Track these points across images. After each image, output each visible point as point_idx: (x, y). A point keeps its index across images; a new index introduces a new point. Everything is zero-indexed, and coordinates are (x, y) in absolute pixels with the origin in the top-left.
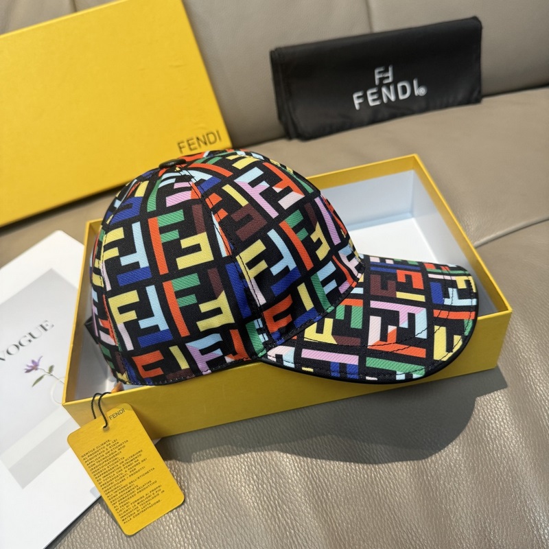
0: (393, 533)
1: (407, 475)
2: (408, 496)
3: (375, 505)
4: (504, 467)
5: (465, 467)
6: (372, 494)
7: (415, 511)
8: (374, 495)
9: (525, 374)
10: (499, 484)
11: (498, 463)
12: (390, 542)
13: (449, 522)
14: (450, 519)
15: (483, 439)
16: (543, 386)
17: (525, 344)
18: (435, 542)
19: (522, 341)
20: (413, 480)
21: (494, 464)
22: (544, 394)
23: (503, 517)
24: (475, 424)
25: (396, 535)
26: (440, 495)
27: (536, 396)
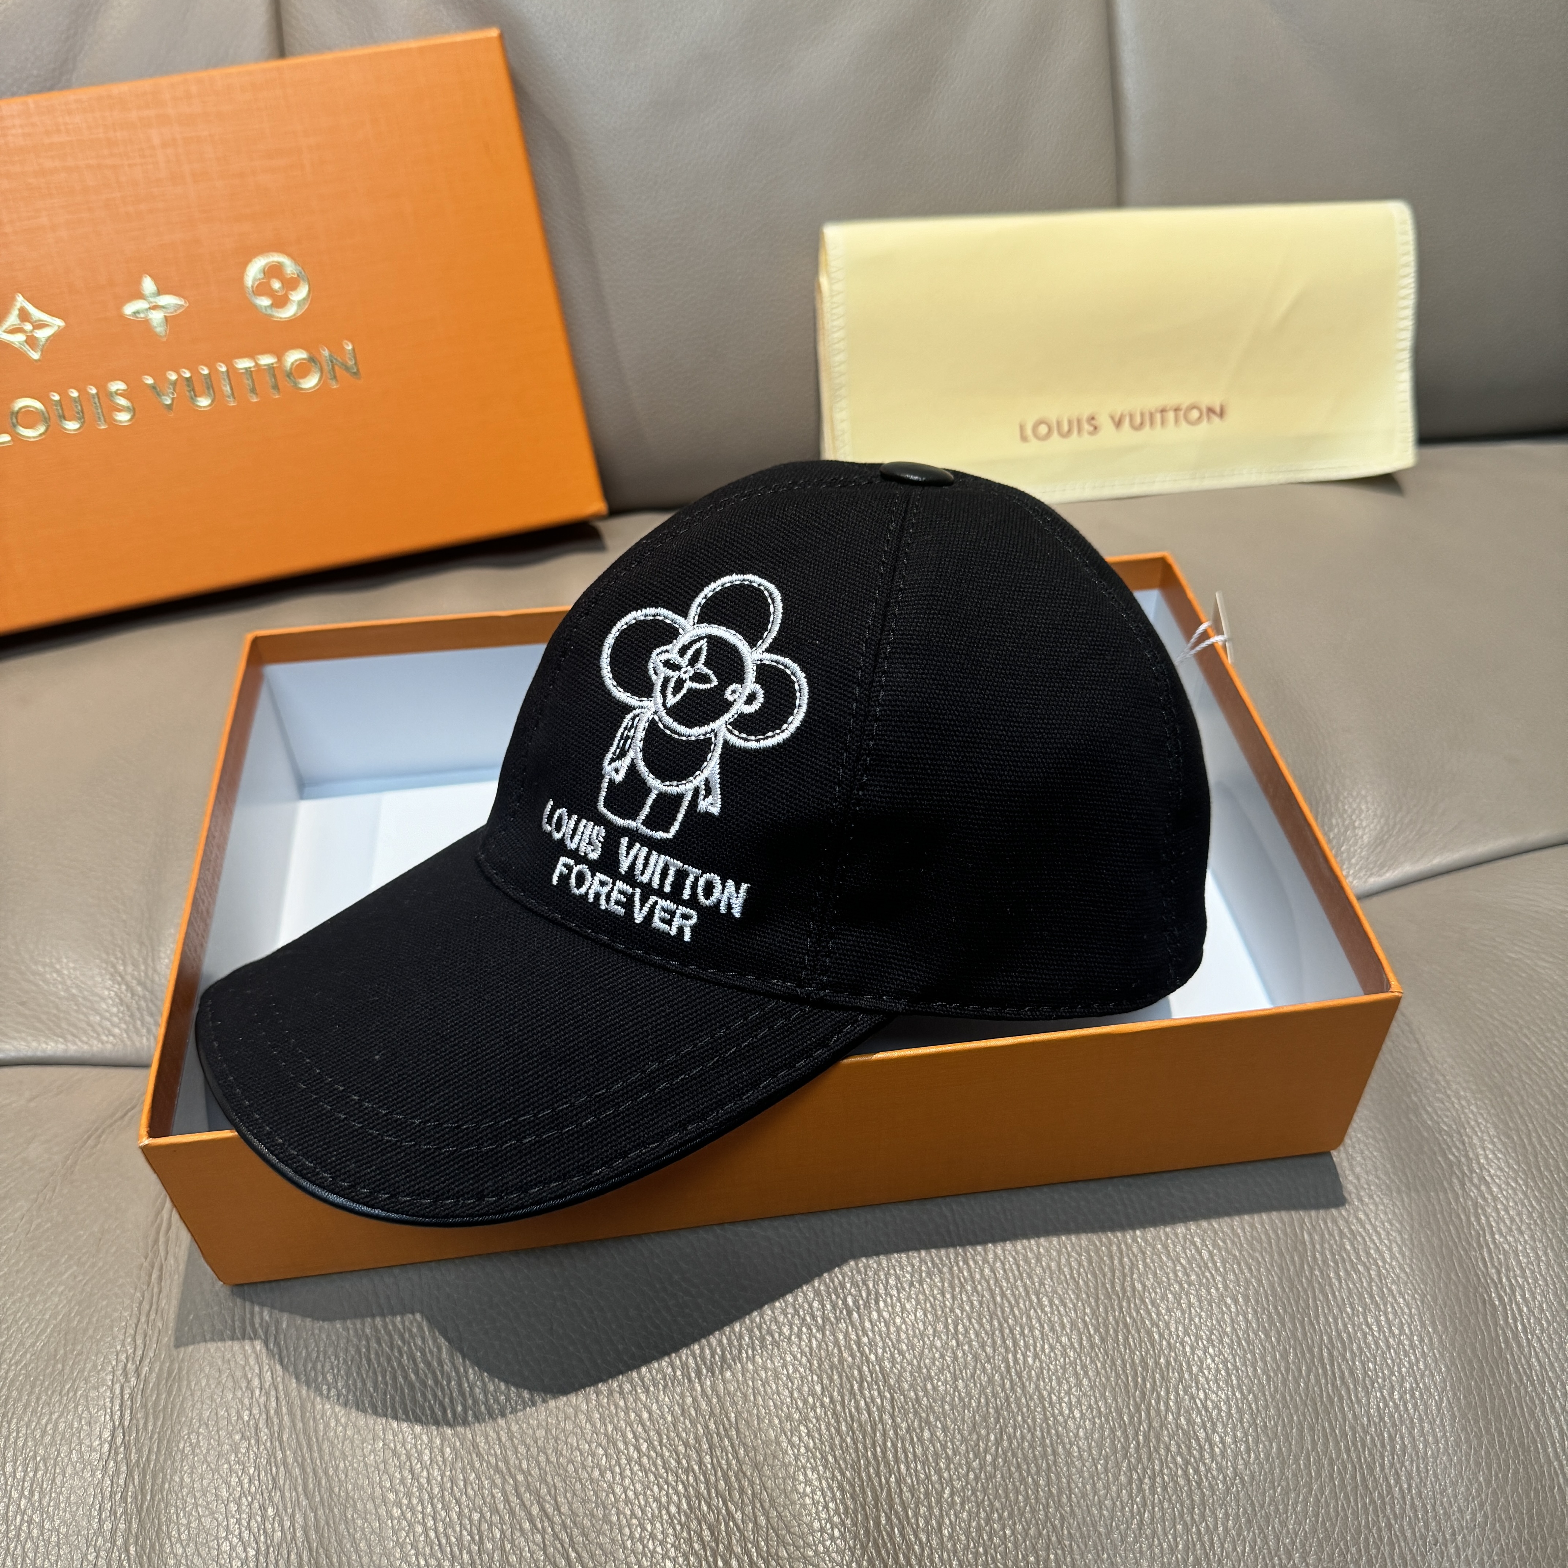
16: (1551, 1339)
22: (1552, 1365)
27: (1530, 1367)
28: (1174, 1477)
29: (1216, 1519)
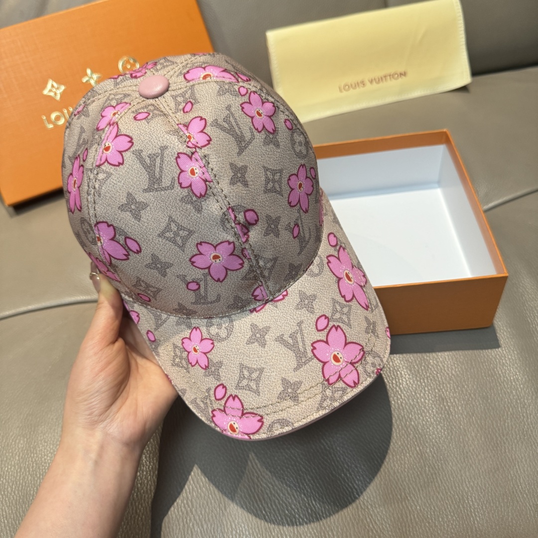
0: (418, 449)
1: (429, 401)
2: (430, 419)
3: (402, 426)
4: (514, 396)
5: (479, 395)
6: (399, 418)
7: (437, 431)
8: (401, 418)
9: (531, 320)
10: (509, 409)
11: (508, 392)
12: (415, 455)
13: (467, 439)
14: (468, 437)
15: (495, 373)
17: (531, 295)
18: (454, 455)
19: (528, 292)
20: (435, 405)
21: (505, 394)
23: (513, 437)
24: (488, 360)
25: (420, 450)
26: (459, 417)
28: (434, 377)
29: (447, 387)
